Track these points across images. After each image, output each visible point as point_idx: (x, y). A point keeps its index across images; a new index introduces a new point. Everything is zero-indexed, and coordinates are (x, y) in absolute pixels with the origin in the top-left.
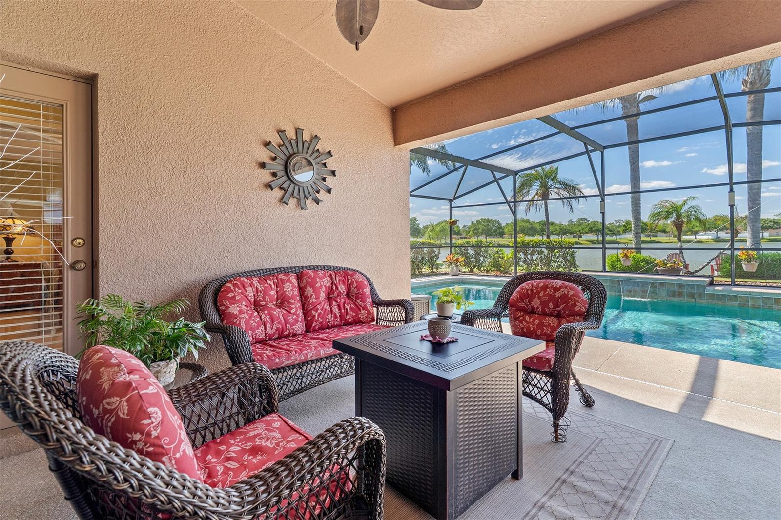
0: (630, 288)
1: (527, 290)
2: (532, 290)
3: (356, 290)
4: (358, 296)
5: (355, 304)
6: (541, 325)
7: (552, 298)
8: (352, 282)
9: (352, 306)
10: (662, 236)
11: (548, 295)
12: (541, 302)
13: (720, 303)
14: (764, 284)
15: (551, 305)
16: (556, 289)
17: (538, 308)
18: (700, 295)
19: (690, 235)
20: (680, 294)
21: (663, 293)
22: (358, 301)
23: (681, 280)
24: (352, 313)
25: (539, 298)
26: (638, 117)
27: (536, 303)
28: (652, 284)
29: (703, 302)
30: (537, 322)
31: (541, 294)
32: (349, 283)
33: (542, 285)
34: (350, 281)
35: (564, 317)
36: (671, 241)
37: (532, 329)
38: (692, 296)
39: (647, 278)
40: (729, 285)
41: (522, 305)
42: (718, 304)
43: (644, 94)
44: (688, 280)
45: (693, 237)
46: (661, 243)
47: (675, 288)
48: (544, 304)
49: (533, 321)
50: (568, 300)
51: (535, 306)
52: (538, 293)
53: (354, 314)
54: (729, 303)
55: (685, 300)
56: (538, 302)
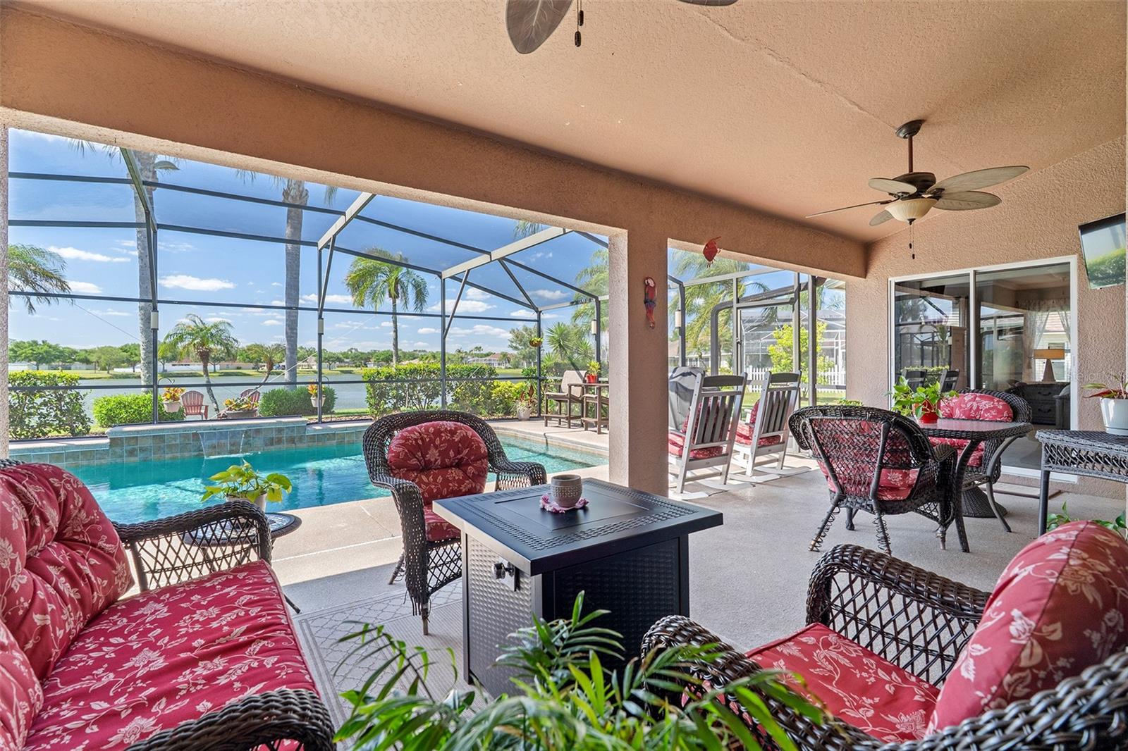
0: (215, 442)
1: (416, 440)
2: (422, 439)
3: (83, 514)
4: (95, 530)
5: (96, 554)
6: (446, 482)
7: (451, 444)
8: (69, 494)
9: (93, 561)
10: (80, 369)
11: (446, 441)
12: (439, 451)
13: (320, 444)
14: (329, 420)
15: (452, 453)
16: (453, 432)
17: (436, 460)
18: (301, 439)
19: (124, 367)
20: (280, 441)
21: (259, 442)
22: (100, 543)
23: (281, 422)
24: (99, 580)
25: (436, 447)
26: (154, 188)
27: (433, 455)
28: (246, 432)
29: (303, 446)
30: (440, 479)
31: (438, 442)
32: (63, 497)
33: (432, 430)
34: (62, 492)
35: (470, 465)
36: (99, 376)
37: (435, 491)
38: (292, 440)
39: (238, 425)
40: (317, 423)
41: (414, 461)
42: (317, 446)
43: (160, 158)
44: (289, 422)
45: (130, 370)
46: (84, 379)
47: (274, 435)
48: (444, 454)
49: (435, 480)
50: (470, 443)
51: (433, 460)
52: (432, 441)
53: (106, 582)
54: (328, 443)
55: (284, 447)
56: (436, 453)
